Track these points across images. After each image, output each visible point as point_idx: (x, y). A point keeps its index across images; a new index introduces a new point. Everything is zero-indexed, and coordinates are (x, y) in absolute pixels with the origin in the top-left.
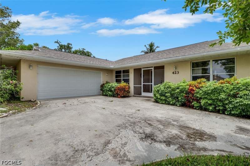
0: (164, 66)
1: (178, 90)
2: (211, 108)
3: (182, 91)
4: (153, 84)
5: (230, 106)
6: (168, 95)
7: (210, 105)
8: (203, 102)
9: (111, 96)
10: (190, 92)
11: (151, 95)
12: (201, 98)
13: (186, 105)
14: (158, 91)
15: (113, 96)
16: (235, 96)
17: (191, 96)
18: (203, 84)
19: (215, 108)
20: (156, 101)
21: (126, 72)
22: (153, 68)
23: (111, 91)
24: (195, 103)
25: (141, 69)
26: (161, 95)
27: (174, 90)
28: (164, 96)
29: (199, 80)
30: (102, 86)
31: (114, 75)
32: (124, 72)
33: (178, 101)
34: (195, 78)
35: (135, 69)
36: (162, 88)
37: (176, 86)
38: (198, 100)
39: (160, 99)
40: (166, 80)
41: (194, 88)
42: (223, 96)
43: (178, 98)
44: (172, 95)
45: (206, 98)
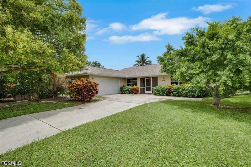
0: (157, 77)
1: (165, 89)
2: (177, 95)
3: (166, 89)
4: (152, 86)
5: (183, 94)
6: (160, 91)
7: (177, 94)
8: (174, 93)
9: (128, 93)
10: (169, 89)
11: (151, 92)
12: (173, 92)
13: (168, 95)
14: (156, 90)
15: (130, 93)
16: (184, 90)
17: (170, 91)
18: (174, 86)
19: (178, 95)
20: (155, 95)
21: (135, 79)
22: (151, 78)
23: (128, 91)
24: (171, 94)
25: (144, 78)
26: (157, 91)
27: (163, 89)
28: (159, 92)
29: (173, 85)
30: (121, 88)
31: (127, 81)
32: (133, 79)
33: (165, 94)
34: (172, 83)
35: (140, 78)
36: (158, 88)
37: (164, 87)
38: (172, 92)
39: (157, 93)
40: (159, 85)
41: (171, 88)
42: (180, 90)
43: (165, 92)
44: (162, 91)
45: (175, 91)
